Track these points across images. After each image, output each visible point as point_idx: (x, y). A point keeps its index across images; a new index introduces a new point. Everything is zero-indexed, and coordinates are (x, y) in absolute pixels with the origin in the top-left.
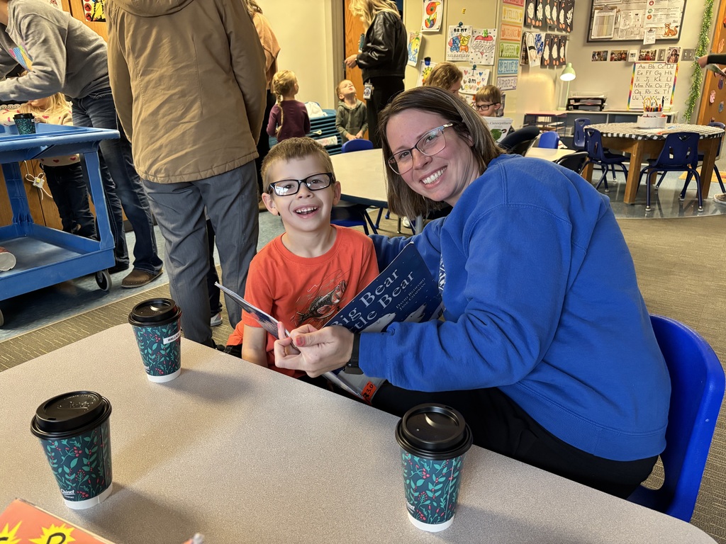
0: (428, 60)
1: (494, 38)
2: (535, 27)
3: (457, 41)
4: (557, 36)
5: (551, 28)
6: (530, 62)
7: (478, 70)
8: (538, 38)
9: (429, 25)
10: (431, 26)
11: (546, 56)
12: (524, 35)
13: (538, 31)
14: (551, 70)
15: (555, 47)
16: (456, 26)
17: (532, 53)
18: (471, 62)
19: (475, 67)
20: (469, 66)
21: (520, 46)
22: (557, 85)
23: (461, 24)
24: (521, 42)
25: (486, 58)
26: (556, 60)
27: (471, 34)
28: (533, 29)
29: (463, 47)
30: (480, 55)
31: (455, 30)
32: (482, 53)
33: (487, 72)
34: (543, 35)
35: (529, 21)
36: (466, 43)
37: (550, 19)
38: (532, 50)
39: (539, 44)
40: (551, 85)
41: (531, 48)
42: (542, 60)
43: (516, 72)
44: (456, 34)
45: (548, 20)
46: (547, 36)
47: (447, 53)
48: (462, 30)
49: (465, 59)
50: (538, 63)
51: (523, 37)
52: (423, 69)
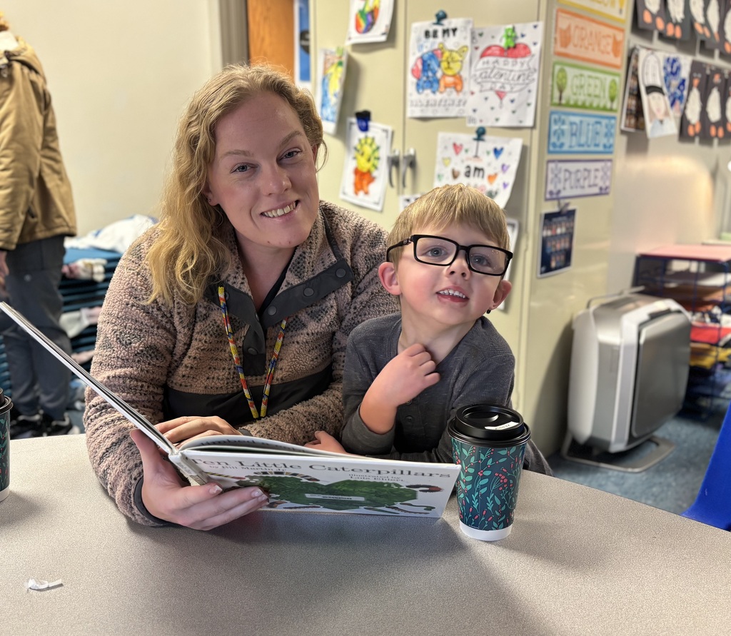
0: (364, 117)
1: (535, 50)
2: (662, 36)
3: (433, 64)
4: (719, 71)
5: (706, 48)
6: (649, 125)
7: (490, 142)
8: (672, 69)
9: (363, 25)
10: (368, 29)
11: (693, 115)
12: (632, 56)
13: (671, 51)
14: (705, 149)
15: (715, 97)
16: (429, 24)
17: (654, 104)
18: (472, 120)
19: (481, 134)
20: (466, 130)
21: (620, 80)
22: (719, 183)
23: (441, 17)
24: (622, 72)
25: (512, 106)
26: (717, 124)
27: (468, 42)
28: (657, 43)
29: (450, 80)
30: (494, 99)
31: (427, 34)
32: (500, 95)
33: (513, 147)
34: (686, 61)
35: (647, 18)
36: (455, 67)
37: (702, 25)
38: (656, 95)
39: (675, 83)
40: (703, 183)
41: (651, 89)
42: (684, 123)
43: (608, 149)
44: (431, 44)
45: (698, 28)
46: (696, 67)
47: (409, 98)
48: (445, 32)
49: (453, 112)
50: (672, 128)
51: (629, 59)
52: (355, 142)
